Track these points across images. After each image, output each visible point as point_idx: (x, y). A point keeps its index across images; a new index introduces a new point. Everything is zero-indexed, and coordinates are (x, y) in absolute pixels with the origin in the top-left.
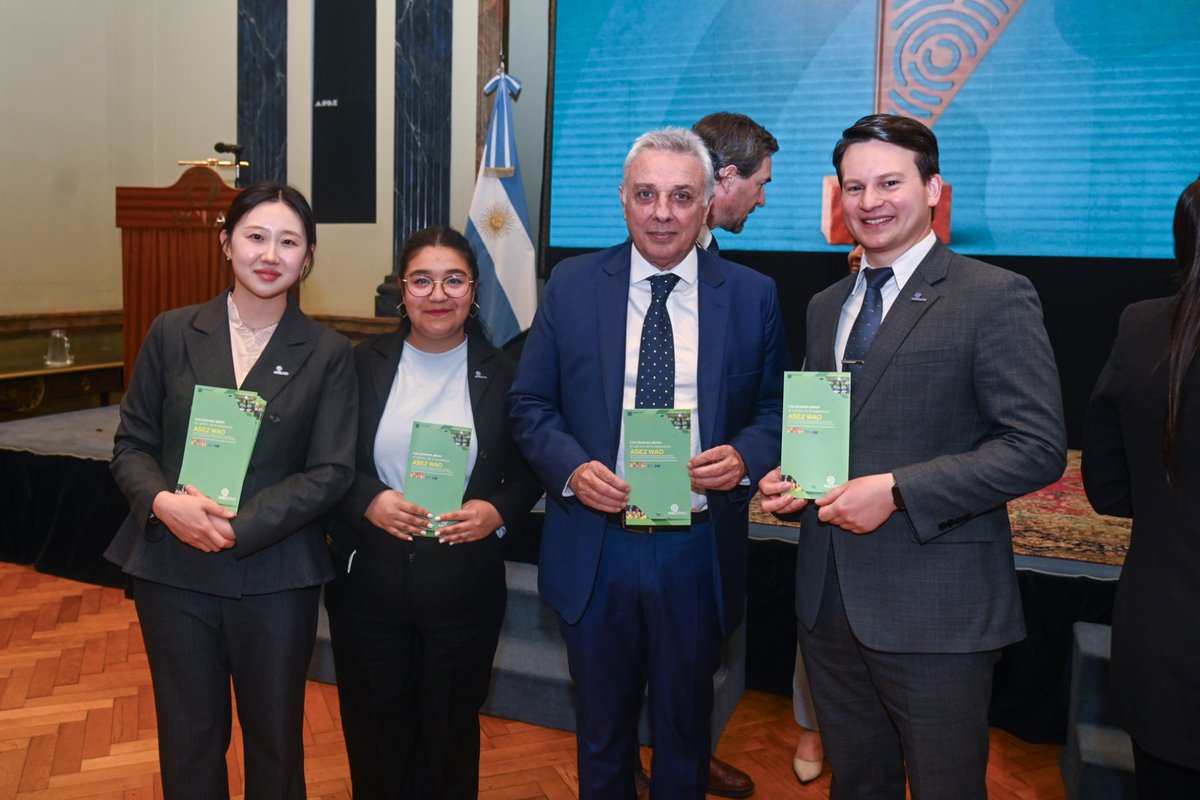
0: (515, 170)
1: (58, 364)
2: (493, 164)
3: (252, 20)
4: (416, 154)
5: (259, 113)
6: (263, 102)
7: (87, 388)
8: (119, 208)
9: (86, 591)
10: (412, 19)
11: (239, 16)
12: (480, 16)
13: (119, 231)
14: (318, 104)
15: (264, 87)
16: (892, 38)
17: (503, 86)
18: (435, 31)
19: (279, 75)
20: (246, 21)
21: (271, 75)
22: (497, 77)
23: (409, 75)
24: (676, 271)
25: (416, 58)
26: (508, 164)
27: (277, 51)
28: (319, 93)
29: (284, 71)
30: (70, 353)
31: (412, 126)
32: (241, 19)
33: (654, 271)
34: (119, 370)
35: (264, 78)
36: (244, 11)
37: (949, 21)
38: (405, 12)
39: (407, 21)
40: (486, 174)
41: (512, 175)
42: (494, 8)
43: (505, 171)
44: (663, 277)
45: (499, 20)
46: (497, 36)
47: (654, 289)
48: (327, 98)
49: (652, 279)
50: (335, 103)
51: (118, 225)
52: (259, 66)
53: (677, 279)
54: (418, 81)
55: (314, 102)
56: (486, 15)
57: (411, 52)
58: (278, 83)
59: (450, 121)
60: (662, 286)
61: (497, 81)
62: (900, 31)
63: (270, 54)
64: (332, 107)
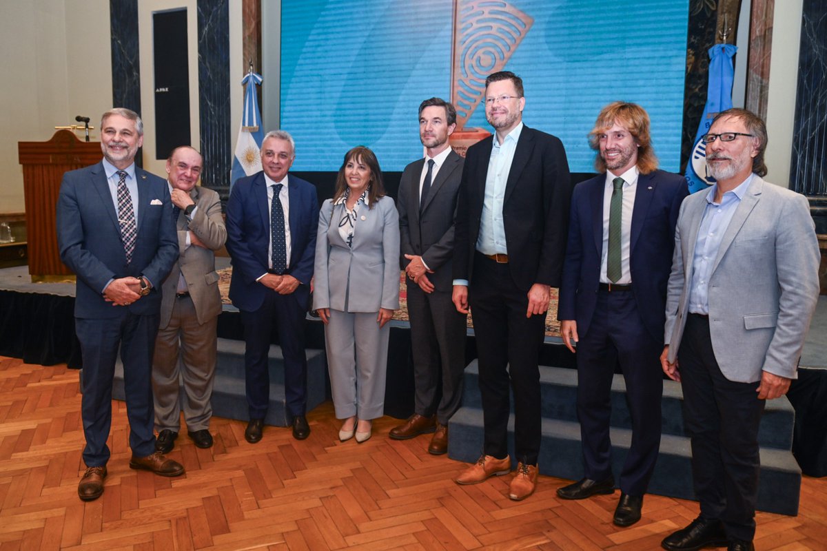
0: (259, 128)
1: (5, 242)
2: (247, 125)
3: (119, 42)
4: (211, 118)
5: (125, 96)
6: (127, 90)
7: (22, 255)
8: (20, 153)
9: (4, 360)
10: (207, 39)
11: (112, 39)
12: (244, 39)
13: (21, 166)
14: (158, 90)
15: (127, 81)
16: (460, 51)
17: (251, 79)
18: (220, 47)
19: (135, 73)
20: (116, 43)
21: (131, 75)
22: (248, 75)
23: (206, 74)
24: (282, 183)
25: (210, 63)
26: (255, 125)
27: (133, 60)
28: (158, 84)
29: (138, 71)
30: (12, 236)
31: (209, 103)
32: (113, 41)
33: (273, 183)
34: (25, 245)
35: (127, 76)
36: (114, 37)
37: (489, 40)
38: (203, 36)
39: (204, 42)
40: (243, 130)
41: (257, 130)
42: (252, 33)
43: (254, 128)
44: (277, 185)
45: (255, 41)
46: (253, 50)
47: (274, 190)
48: (162, 87)
49: (273, 186)
50: (167, 89)
51: (20, 163)
52: (124, 68)
53: (282, 185)
54: (211, 77)
55: (156, 89)
56: (247, 37)
57: (207, 60)
58: (134, 78)
59: (230, 100)
60: (277, 189)
61: (248, 77)
62: (465, 45)
63: (130, 62)
64: (165, 92)
